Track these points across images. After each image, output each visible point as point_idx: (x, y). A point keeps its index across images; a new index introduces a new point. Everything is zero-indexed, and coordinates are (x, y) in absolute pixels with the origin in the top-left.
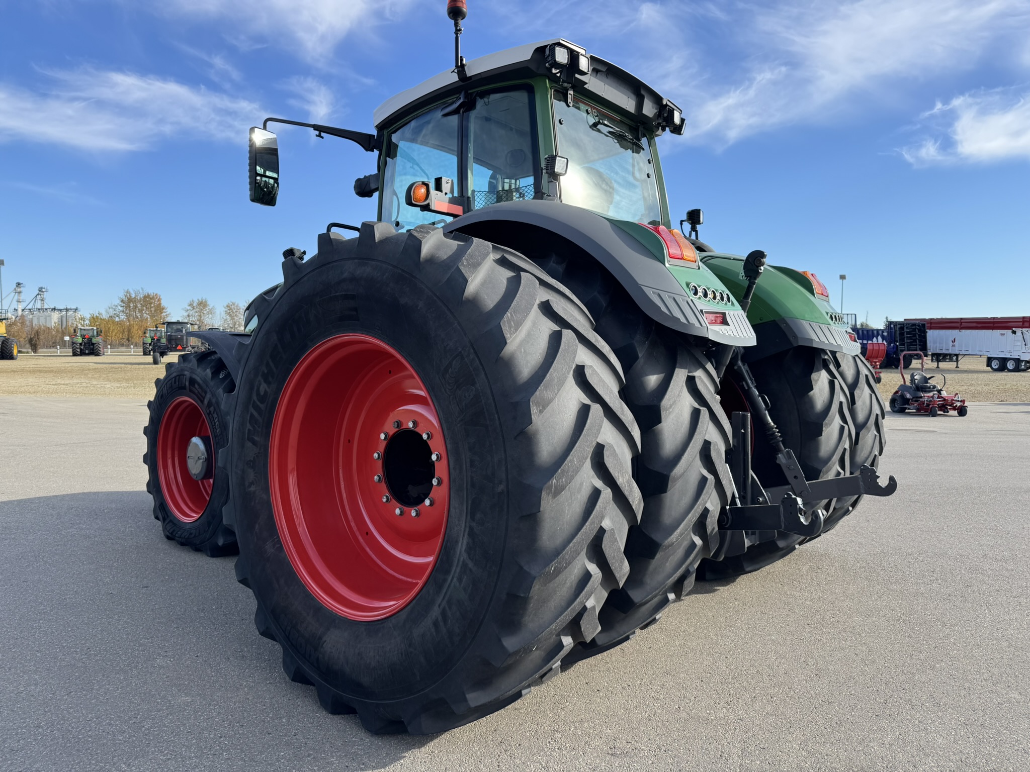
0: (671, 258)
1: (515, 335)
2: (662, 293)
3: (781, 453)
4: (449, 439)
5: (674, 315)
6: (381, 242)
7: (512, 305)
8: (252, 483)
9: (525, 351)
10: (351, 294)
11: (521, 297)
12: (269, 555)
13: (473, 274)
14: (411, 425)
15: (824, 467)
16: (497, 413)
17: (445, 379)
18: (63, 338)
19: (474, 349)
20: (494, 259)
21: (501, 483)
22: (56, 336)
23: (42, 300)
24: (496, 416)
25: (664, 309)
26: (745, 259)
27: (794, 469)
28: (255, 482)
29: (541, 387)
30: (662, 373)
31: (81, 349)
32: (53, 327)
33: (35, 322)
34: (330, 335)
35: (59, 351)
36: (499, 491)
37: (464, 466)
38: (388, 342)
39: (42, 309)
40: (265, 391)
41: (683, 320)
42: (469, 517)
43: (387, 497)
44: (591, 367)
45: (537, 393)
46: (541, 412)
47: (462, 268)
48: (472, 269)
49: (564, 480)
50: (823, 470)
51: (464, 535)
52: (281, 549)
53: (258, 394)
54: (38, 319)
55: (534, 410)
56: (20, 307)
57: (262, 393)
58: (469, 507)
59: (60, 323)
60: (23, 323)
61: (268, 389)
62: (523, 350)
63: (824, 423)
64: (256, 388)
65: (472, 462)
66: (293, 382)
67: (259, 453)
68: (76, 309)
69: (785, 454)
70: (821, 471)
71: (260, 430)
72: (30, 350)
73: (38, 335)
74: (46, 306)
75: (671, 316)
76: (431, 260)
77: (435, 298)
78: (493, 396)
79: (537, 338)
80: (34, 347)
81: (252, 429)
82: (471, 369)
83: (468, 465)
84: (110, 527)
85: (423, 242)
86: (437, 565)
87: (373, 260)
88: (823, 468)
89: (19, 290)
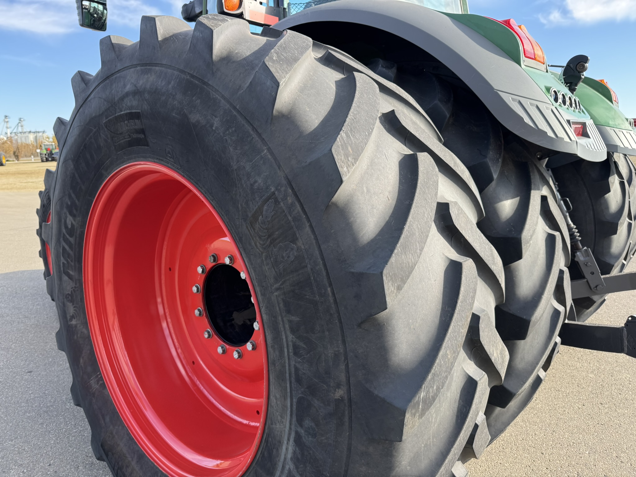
0: (526, 57)
1: (354, 168)
2: (523, 101)
3: (579, 252)
4: (264, 308)
5: (540, 127)
6: (166, 40)
7: (348, 119)
8: (73, 317)
9: (368, 191)
10: (135, 112)
11: (358, 107)
12: (94, 390)
13: (287, 73)
14: (227, 261)
15: (616, 261)
16: (331, 285)
17: (254, 229)
18: (36, 151)
19: (293, 189)
20: (315, 57)
21: (338, 386)
22: (33, 149)
23: (22, 126)
24: (329, 289)
25: (527, 120)
26: (565, 65)
27: (591, 266)
28: (75, 316)
29: (398, 249)
30: (517, 196)
31: (46, 158)
32: (30, 144)
33: (19, 141)
34: (123, 163)
35: (33, 159)
36: (336, 397)
37: (286, 350)
38: (182, 174)
39: (22, 132)
40: (72, 223)
41: (550, 134)
42: (294, 419)
43: (208, 332)
44: (456, 203)
45: (393, 259)
46: (399, 288)
47: (269, 64)
48: (285, 66)
49: (435, 387)
50: (615, 265)
51: (289, 440)
52: (103, 386)
53: (66, 227)
54: (21, 139)
55: (389, 287)
56: (9, 131)
57: (70, 226)
58: (295, 407)
59: (35, 141)
60: (11, 142)
61: (74, 222)
62: (365, 189)
63: (619, 223)
64: (63, 220)
65: (295, 347)
66: (96, 216)
67: (75, 287)
68: (44, 132)
69: (583, 252)
70: (613, 266)
71: (73, 264)
72: (15, 159)
73: (18, 150)
74: (25, 130)
75: (536, 128)
76: (227, 59)
77: (235, 113)
78: (323, 259)
79: (383, 168)
80: (17, 157)
81: (66, 262)
82: (290, 218)
83: (290, 351)
84: (22, 306)
85: (214, 31)
86: (258, 457)
87: (156, 65)
88: (615, 263)
89: (7, 120)
